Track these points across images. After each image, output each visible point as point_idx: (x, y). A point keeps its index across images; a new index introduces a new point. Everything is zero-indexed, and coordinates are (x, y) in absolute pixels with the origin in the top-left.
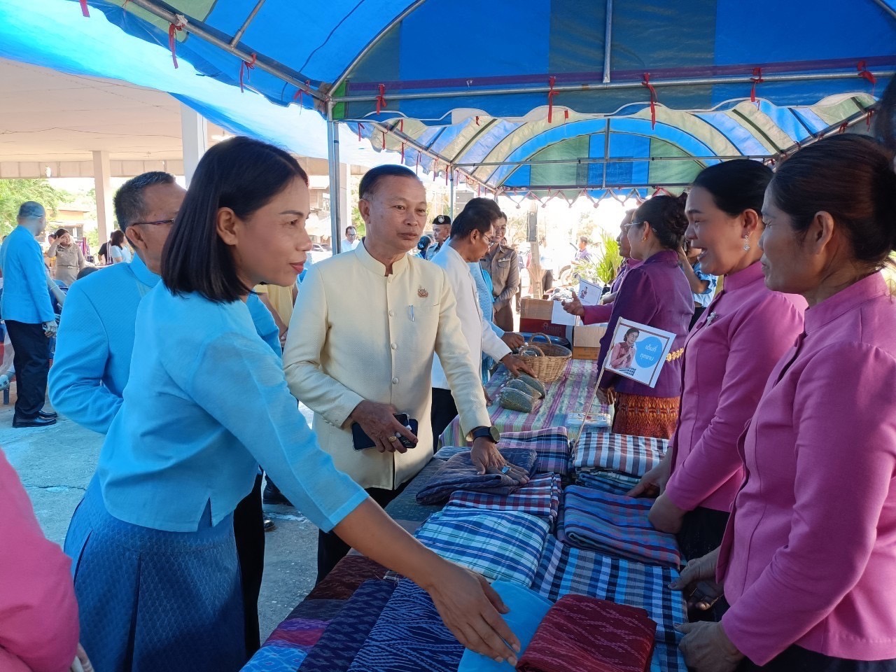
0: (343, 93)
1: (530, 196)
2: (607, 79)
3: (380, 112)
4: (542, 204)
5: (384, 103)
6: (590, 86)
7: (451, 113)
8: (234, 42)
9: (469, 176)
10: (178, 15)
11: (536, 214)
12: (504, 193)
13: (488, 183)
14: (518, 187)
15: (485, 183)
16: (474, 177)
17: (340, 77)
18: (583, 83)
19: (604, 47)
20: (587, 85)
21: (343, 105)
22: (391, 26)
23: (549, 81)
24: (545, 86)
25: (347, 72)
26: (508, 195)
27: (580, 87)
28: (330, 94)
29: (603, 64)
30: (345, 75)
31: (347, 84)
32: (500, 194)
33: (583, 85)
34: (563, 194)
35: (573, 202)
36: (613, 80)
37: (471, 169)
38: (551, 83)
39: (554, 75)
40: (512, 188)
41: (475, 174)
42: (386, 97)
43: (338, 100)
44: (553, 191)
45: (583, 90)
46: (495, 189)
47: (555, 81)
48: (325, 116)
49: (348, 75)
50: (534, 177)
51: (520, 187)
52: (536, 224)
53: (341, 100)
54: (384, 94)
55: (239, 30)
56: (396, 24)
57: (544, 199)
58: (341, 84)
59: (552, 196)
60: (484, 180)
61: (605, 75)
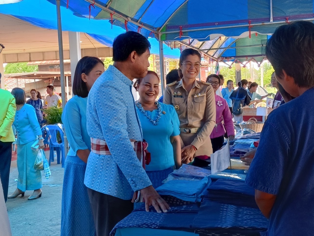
0: (165, 30)
1: (236, 62)
2: (272, 20)
3: (181, 37)
4: (243, 66)
5: (182, 34)
6: (265, 23)
7: (209, 36)
8: (139, 21)
9: (206, 54)
10: (128, 18)
11: (240, 71)
12: (222, 61)
13: (214, 56)
14: (229, 57)
15: (213, 56)
16: (208, 54)
17: (163, 24)
18: (262, 22)
19: (269, 8)
20: (264, 23)
21: (165, 35)
22: (184, 4)
23: (249, 22)
24: (247, 24)
25: (166, 22)
26: (224, 62)
27: (261, 24)
28: (160, 31)
29: (270, 14)
30: (166, 23)
31: (166, 27)
32: (220, 62)
33: (262, 23)
34: (255, 60)
35: (260, 64)
36: (274, 20)
37: (206, 51)
38: (249, 23)
39: (250, 20)
40: (226, 58)
41: (208, 53)
42: (183, 31)
43: (163, 33)
44: (249, 58)
45: (262, 25)
46: (217, 59)
47: (251, 22)
48: (158, 40)
49: (167, 23)
50: (238, 51)
51: (231, 57)
52: (241, 76)
53: (164, 33)
54: (182, 30)
55: (141, 17)
56: (186, 3)
57: (244, 63)
58: (164, 27)
59: (249, 61)
60: (212, 55)
61: (270, 19)
